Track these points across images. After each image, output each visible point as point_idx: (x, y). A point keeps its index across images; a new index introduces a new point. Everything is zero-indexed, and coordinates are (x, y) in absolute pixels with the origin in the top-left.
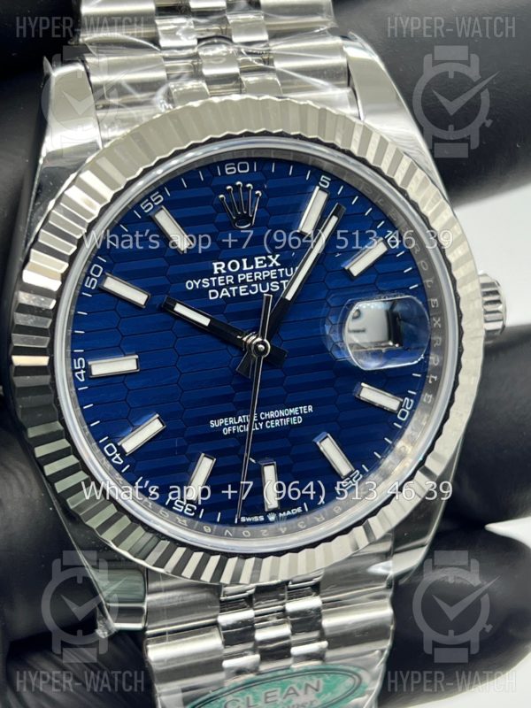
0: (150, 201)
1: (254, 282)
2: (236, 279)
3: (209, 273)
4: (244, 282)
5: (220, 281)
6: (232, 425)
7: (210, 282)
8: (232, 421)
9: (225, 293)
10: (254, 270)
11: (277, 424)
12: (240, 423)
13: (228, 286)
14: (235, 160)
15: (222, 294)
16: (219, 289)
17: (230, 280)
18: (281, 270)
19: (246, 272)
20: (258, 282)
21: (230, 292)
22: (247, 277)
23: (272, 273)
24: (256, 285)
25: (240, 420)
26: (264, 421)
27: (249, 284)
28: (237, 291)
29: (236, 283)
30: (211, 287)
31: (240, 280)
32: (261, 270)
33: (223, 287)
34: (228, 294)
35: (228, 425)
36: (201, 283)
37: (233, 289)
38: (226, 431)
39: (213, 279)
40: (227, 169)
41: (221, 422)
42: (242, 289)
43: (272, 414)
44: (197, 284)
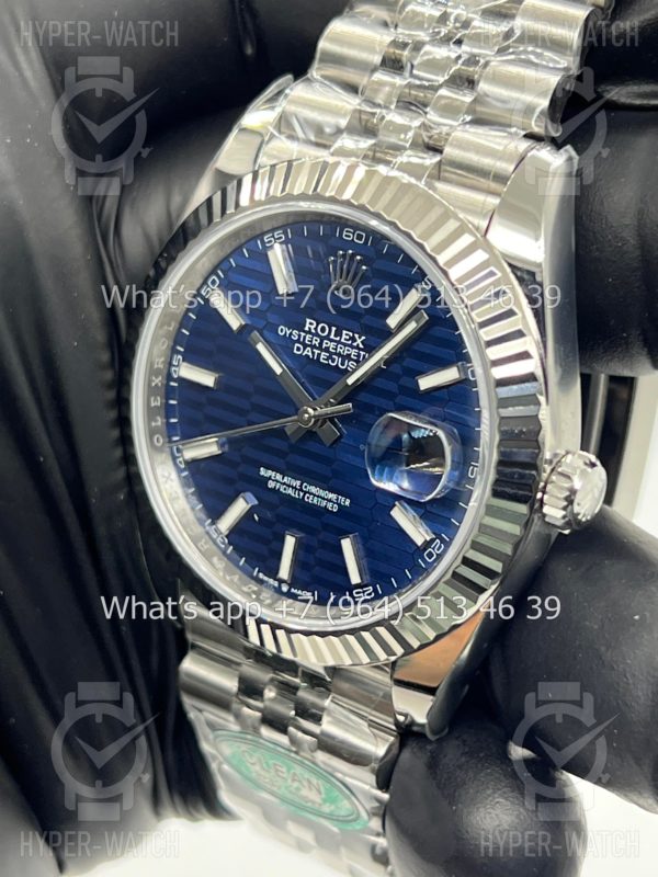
0: (273, 236)
1: (335, 354)
2: (321, 344)
3: (301, 328)
4: (327, 350)
5: (307, 338)
6: (277, 481)
7: (299, 336)
8: (279, 477)
9: (308, 352)
10: (339, 342)
11: (315, 501)
12: (284, 484)
13: (313, 347)
14: (356, 227)
15: (306, 353)
16: (305, 346)
17: (316, 342)
18: (362, 353)
19: (332, 341)
20: (339, 355)
21: (313, 353)
22: (332, 345)
23: (353, 352)
24: (336, 358)
25: (285, 480)
26: (305, 493)
27: (331, 354)
28: (319, 355)
29: (320, 347)
30: (298, 341)
31: (324, 345)
32: (345, 345)
33: (309, 346)
34: (310, 354)
35: (276, 480)
36: (291, 334)
37: (317, 352)
38: (271, 484)
39: (303, 334)
40: (345, 233)
41: (270, 473)
42: (324, 355)
43: (313, 489)
44: (288, 332)
